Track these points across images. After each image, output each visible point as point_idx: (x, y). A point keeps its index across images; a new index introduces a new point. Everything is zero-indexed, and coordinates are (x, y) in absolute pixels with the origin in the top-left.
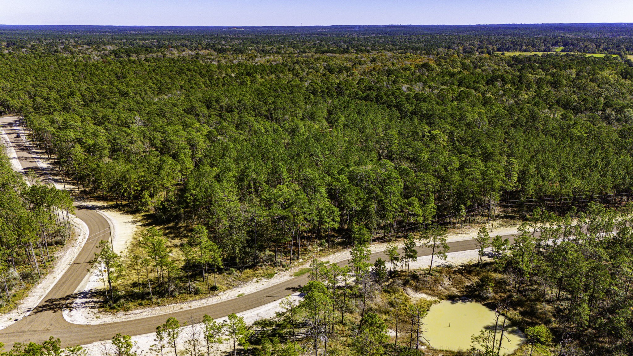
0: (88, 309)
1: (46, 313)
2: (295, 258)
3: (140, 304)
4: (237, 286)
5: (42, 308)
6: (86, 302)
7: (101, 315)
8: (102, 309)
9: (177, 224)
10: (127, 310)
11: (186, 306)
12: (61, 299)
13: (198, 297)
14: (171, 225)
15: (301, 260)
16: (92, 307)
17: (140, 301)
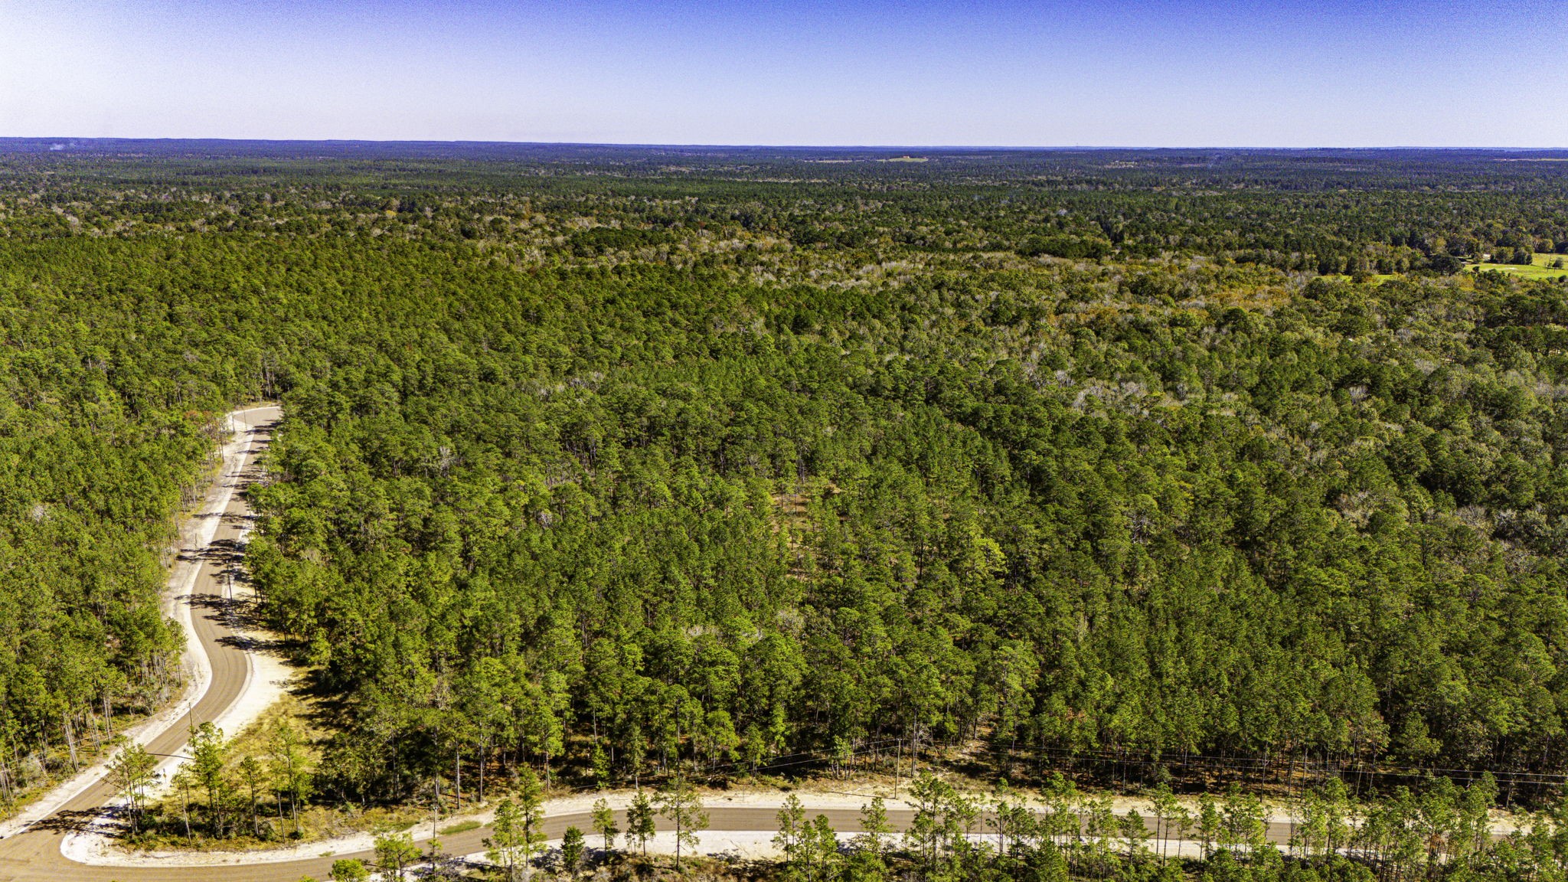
0: (101, 837)
1: (45, 832)
2: (474, 799)
3: (173, 843)
4: (337, 837)
5: (46, 824)
6: (107, 826)
7: (111, 851)
8: (119, 841)
9: (346, 697)
10: (150, 848)
11: (232, 858)
12: (79, 813)
13: (264, 845)
14: (336, 698)
15: (484, 804)
16: (109, 836)
17: (175, 838)
